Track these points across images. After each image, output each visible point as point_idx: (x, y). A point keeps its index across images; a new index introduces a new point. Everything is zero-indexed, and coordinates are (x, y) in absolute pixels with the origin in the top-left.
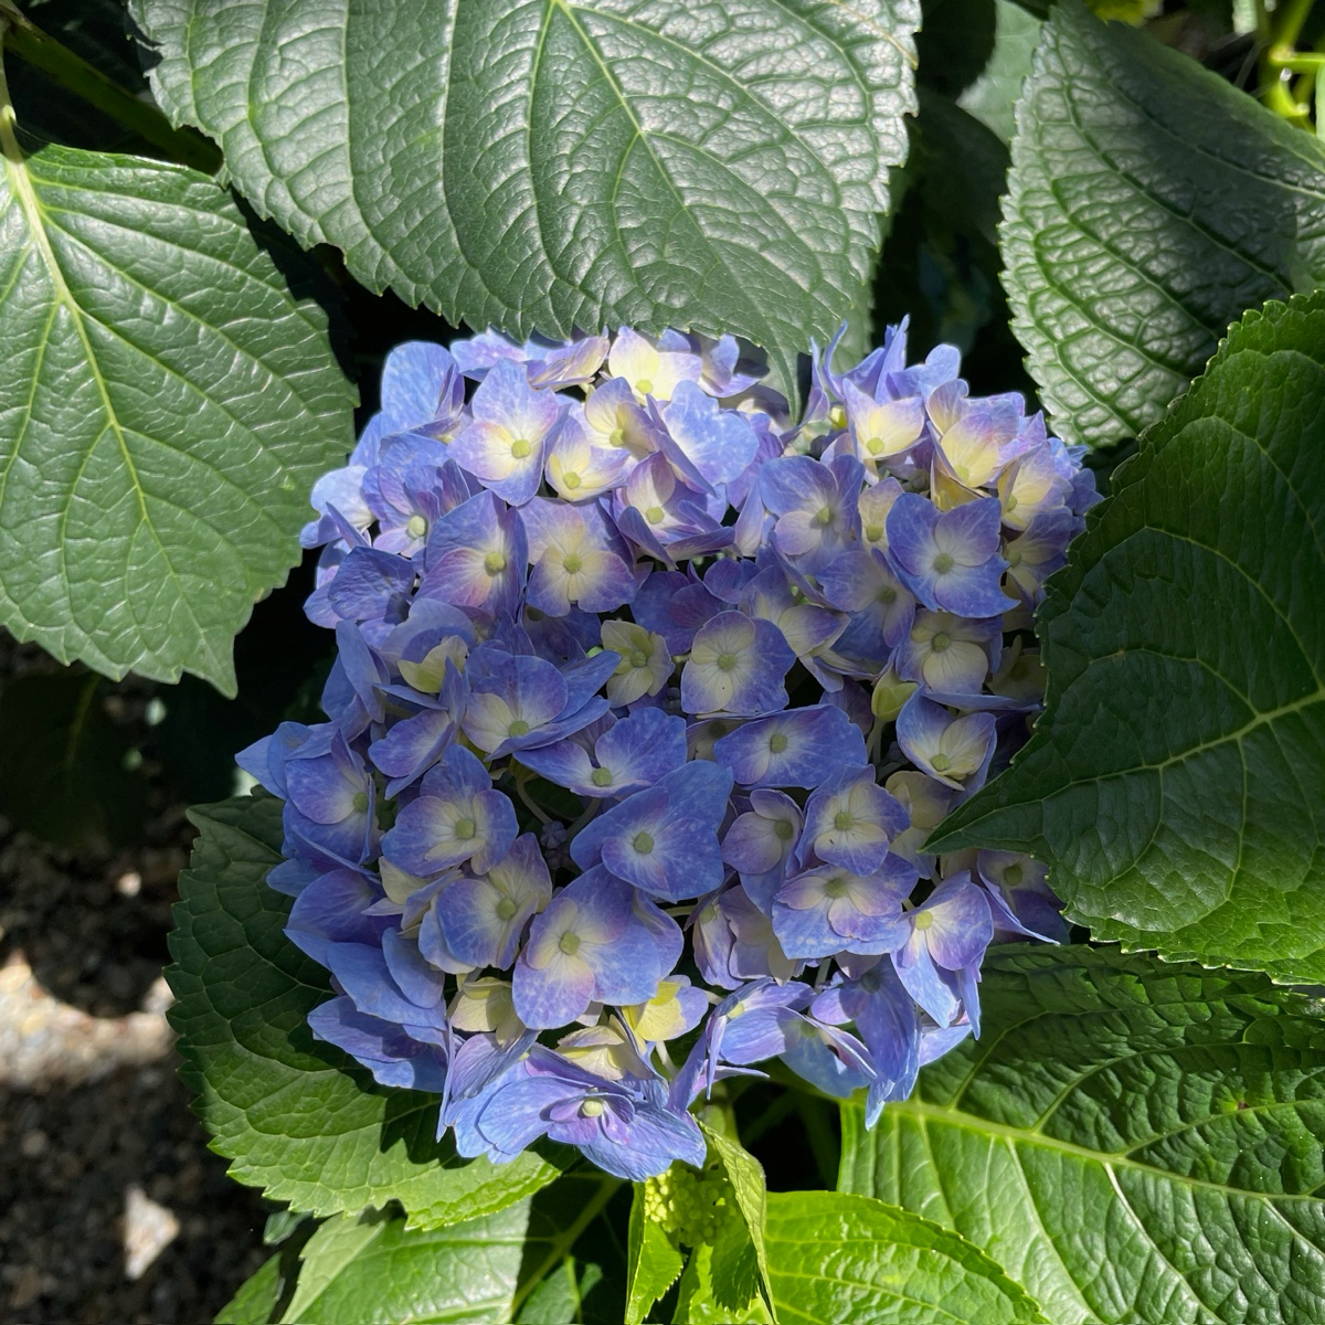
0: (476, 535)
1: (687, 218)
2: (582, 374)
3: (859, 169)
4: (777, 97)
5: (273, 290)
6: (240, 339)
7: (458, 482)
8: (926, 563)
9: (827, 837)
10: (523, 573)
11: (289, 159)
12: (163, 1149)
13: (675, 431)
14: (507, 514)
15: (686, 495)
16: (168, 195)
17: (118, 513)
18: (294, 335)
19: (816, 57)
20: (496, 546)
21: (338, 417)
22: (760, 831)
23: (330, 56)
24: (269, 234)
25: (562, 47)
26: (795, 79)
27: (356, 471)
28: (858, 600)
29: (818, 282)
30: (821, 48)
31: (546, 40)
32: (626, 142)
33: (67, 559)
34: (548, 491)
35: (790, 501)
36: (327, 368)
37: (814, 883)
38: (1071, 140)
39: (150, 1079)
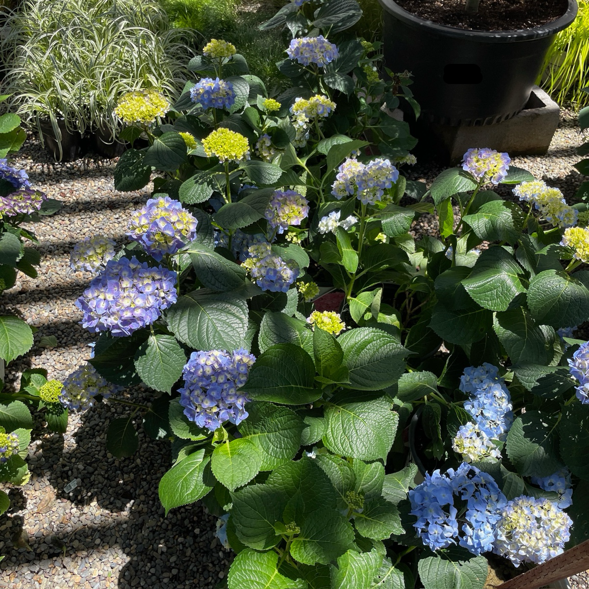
0: (199, 369)
1: (222, 339)
2: (210, 354)
3: (242, 332)
4: (233, 325)
5: (179, 347)
6: (175, 353)
7: (198, 364)
8: (240, 369)
9: (230, 393)
10: (204, 372)
11: (181, 334)
12: (127, 541)
13: (219, 359)
14: (202, 367)
15: (220, 365)
16: (169, 339)
17: (161, 372)
18: (180, 352)
19: (238, 321)
20: (201, 370)
21: (185, 361)
22: (224, 393)
23: (186, 323)
24: (179, 342)
25: (210, 322)
26: (235, 323)
27: (188, 365)
28: (235, 373)
29: (236, 344)
30: (238, 320)
31: (208, 321)
32: (216, 331)
33: (155, 378)
34: (206, 364)
35: (229, 365)
36: (184, 355)
37: (229, 397)
38: (267, 328)
39: (125, 526)
